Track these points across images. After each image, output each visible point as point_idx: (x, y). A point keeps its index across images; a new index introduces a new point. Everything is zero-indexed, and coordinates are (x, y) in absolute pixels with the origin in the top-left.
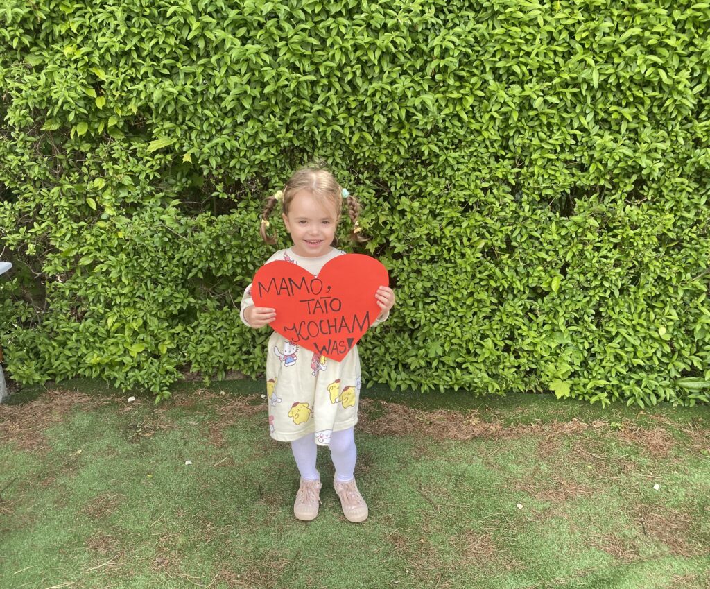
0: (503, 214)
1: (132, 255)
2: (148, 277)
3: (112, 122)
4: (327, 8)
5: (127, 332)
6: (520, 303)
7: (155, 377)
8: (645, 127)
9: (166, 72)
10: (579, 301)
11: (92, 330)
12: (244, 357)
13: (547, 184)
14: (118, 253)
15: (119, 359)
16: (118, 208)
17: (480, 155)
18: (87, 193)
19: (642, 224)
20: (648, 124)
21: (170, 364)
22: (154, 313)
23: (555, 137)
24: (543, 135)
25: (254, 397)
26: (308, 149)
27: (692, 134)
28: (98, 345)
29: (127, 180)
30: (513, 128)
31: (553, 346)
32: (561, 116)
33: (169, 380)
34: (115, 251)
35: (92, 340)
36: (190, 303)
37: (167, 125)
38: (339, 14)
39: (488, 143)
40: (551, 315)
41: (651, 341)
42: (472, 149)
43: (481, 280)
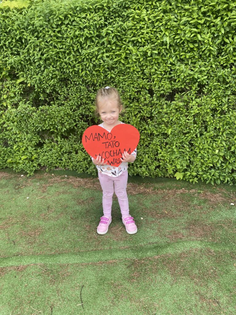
0: (145, 102)
1: (19, 123)
2: (24, 131)
3: (4, 73)
4: (64, 22)
5: (21, 152)
6: (159, 140)
7: (29, 168)
8: (199, 61)
9: (16, 53)
10: (182, 139)
11: (9, 150)
12: (59, 161)
13: (162, 88)
14: (14, 122)
15: (18, 161)
16: (12, 106)
17: (133, 78)
18: (2, 100)
19: (203, 104)
20: (200, 60)
21: (36, 164)
22: (28, 144)
23: (161, 68)
24: (156, 68)
25: (63, 176)
26: (70, 79)
27: (220, 63)
28: (11, 156)
29: (12, 95)
30: (144, 66)
31: (173, 157)
32: (162, 59)
33: (34, 169)
34: (13, 121)
35: (9, 154)
36: (39, 141)
37: (22, 73)
38: (68, 24)
39: (135, 72)
40: (172, 145)
41: (216, 156)
42: (129, 75)
43: (142, 130)
